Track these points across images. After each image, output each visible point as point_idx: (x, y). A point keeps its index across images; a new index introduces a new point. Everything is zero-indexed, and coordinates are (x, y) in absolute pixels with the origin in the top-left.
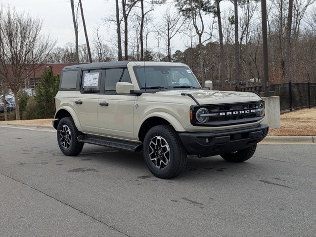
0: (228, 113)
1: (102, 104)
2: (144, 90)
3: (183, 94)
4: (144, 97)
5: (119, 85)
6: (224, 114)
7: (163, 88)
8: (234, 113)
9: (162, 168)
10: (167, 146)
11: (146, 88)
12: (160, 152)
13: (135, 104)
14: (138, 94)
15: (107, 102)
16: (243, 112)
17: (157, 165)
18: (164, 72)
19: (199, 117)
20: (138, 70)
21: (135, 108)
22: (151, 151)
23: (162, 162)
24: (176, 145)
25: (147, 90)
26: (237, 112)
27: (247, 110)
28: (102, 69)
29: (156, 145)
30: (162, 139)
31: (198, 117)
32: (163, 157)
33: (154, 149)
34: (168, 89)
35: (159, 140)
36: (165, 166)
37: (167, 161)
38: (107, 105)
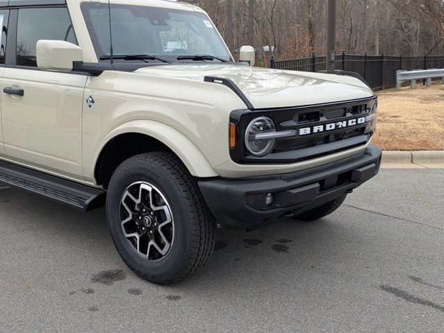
0: (316, 129)
1: (9, 92)
2: (107, 63)
3: (209, 79)
4: (107, 81)
5: (43, 46)
6: (308, 130)
7: (153, 58)
8: (328, 128)
9: (154, 258)
10: (167, 209)
11: (112, 58)
12: (147, 219)
13: (86, 97)
14: (94, 72)
15: (22, 88)
16: (344, 124)
17: (141, 250)
18: (156, 22)
19: (252, 139)
20: (93, 12)
21: (86, 105)
22: (125, 215)
23: (152, 246)
24: (190, 209)
25: (117, 63)
26: (333, 126)
27: (351, 118)
28: (10, 7)
29: (138, 201)
30: (153, 190)
31: (249, 141)
32: (156, 233)
33: (133, 210)
34: (164, 61)
35: (145, 191)
36: (161, 256)
37: (167, 246)
38: (21, 93)
